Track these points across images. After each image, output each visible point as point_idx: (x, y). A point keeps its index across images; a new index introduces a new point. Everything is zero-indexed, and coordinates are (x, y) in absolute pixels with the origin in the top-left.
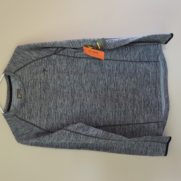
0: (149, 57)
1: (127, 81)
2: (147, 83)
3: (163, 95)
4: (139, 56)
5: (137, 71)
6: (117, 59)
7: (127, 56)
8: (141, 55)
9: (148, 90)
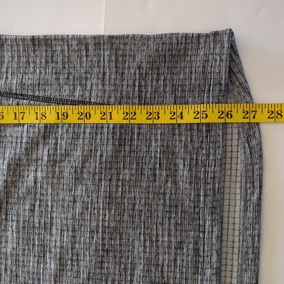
0: (183, 91)
1: (80, 191)
2: (164, 205)
3: (235, 269)
4: (140, 86)
5: (127, 148)
6: (48, 94)
7: (89, 83)
8: (149, 82)
9: (166, 239)
